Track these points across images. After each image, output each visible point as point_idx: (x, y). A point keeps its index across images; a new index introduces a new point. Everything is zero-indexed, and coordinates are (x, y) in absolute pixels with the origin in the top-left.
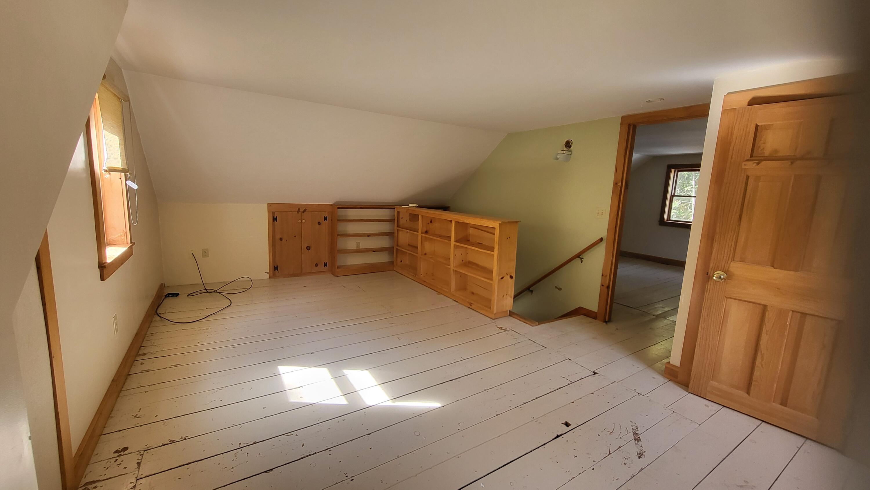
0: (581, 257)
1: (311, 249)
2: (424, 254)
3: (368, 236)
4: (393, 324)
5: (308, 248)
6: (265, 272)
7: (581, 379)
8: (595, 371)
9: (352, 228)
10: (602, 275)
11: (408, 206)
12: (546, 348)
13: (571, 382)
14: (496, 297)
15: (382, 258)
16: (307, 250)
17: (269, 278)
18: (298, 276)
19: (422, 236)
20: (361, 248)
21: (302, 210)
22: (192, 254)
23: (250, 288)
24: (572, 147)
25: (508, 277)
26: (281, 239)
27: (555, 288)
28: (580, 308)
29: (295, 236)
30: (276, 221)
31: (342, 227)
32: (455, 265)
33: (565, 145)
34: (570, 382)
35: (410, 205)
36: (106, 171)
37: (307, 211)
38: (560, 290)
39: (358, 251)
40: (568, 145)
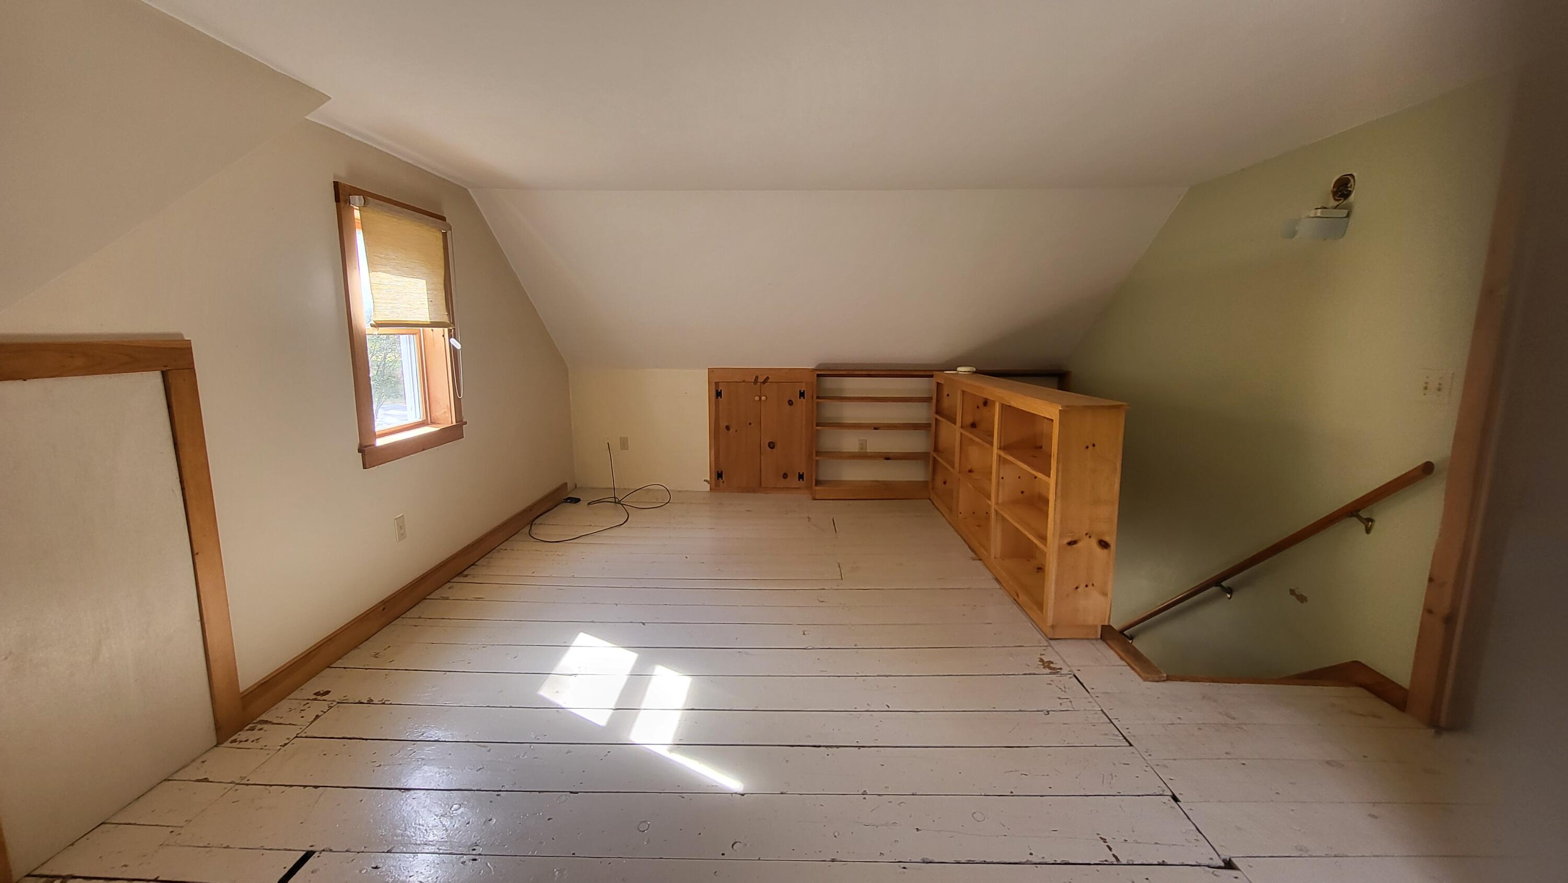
0: (1364, 514)
1: (776, 447)
2: (967, 470)
3: (875, 429)
4: (822, 602)
5: (772, 446)
6: (705, 481)
7: (1159, 864)
8: (1233, 860)
9: (852, 413)
10: (1431, 580)
11: (956, 370)
12: (1131, 745)
13: (1118, 860)
14: (1053, 586)
15: (913, 473)
16: (770, 449)
17: (709, 490)
18: (754, 492)
19: (961, 434)
20: (868, 451)
21: (761, 380)
22: (608, 443)
23: (668, 502)
24: (1353, 195)
25: (1094, 543)
26: (728, 428)
27: (1289, 592)
28: (1357, 666)
29: (750, 424)
30: (721, 398)
31: (831, 410)
32: (1000, 501)
33: (1331, 191)
34: (1114, 860)
35: (959, 369)
36: (372, 325)
37: (770, 380)
38: (1302, 602)
39: (862, 456)
40: (1343, 189)
